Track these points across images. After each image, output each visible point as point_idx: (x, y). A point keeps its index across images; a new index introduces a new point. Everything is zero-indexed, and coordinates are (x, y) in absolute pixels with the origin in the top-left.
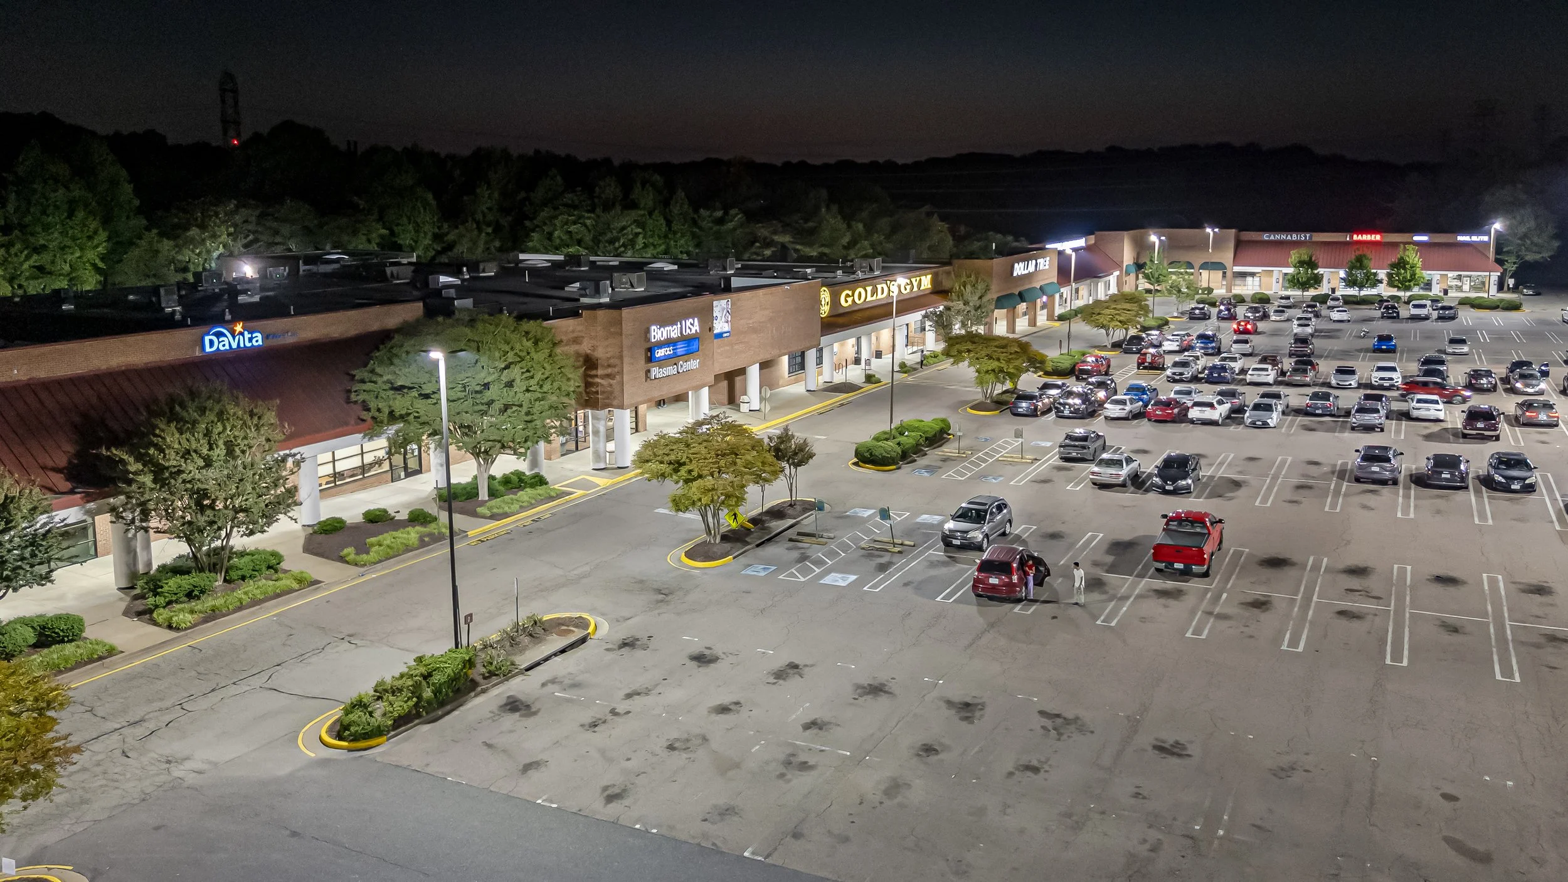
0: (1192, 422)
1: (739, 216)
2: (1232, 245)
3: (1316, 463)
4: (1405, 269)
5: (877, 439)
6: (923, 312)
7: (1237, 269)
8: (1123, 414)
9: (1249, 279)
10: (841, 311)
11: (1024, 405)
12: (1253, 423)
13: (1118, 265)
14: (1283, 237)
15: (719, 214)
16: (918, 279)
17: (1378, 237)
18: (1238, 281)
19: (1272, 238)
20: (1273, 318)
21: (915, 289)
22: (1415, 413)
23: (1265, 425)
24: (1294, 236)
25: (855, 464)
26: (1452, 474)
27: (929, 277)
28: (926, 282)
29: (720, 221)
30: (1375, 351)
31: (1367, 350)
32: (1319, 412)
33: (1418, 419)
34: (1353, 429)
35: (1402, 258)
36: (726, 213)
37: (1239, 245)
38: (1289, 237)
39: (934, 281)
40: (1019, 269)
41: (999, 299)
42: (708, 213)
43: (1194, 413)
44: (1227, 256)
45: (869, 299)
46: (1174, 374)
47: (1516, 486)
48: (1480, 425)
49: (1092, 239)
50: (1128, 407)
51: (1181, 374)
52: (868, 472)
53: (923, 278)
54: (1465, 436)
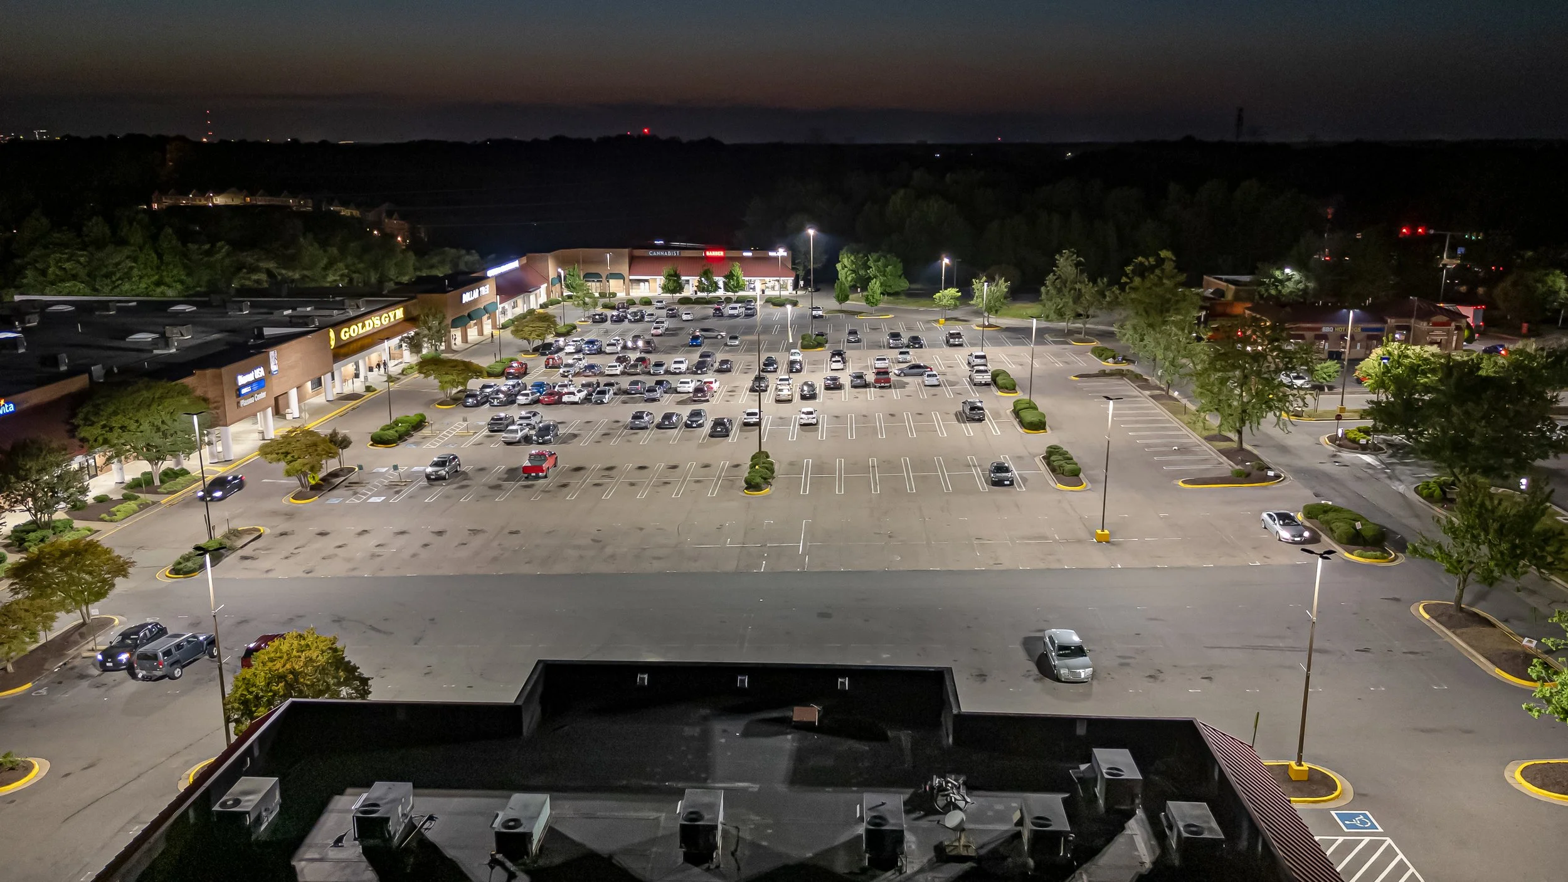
0: (565, 403)
1: (227, 247)
2: (627, 261)
3: (618, 422)
4: (733, 279)
5: (383, 429)
6: (400, 337)
7: (631, 277)
8: (527, 401)
9: (642, 284)
10: (342, 343)
11: (470, 400)
12: (596, 401)
13: (546, 279)
14: (662, 253)
15: (207, 246)
16: (393, 312)
17: (720, 254)
18: (635, 286)
19: (655, 254)
20: (646, 319)
21: (392, 320)
22: (679, 389)
23: (602, 402)
24: (669, 252)
25: (371, 445)
26: (669, 422)
27: (402, 309)
28: (399, 313)
29: (209, 253)
30: (690, 346)
31: (684, 346)
32: (633, 392)
33: (680, 393)
34: (646, 401)
35: (731, 272)
36: (213, 246)
37: (633, 260)
38: (666, 254)
39: (405, 312)
40: (467, 298)
41: (453, 321)
42: (196, 247)
43: (565, 399)
44: (624, 269)
45: (361, 331)
46: (564, 372)
47: (694, 425)
48: (699, 395)
49: (524, 260)
50: (530, 398)
51: (568, 372)
52: (380, 449)
53: (397, 311)
54: (695, 401)
